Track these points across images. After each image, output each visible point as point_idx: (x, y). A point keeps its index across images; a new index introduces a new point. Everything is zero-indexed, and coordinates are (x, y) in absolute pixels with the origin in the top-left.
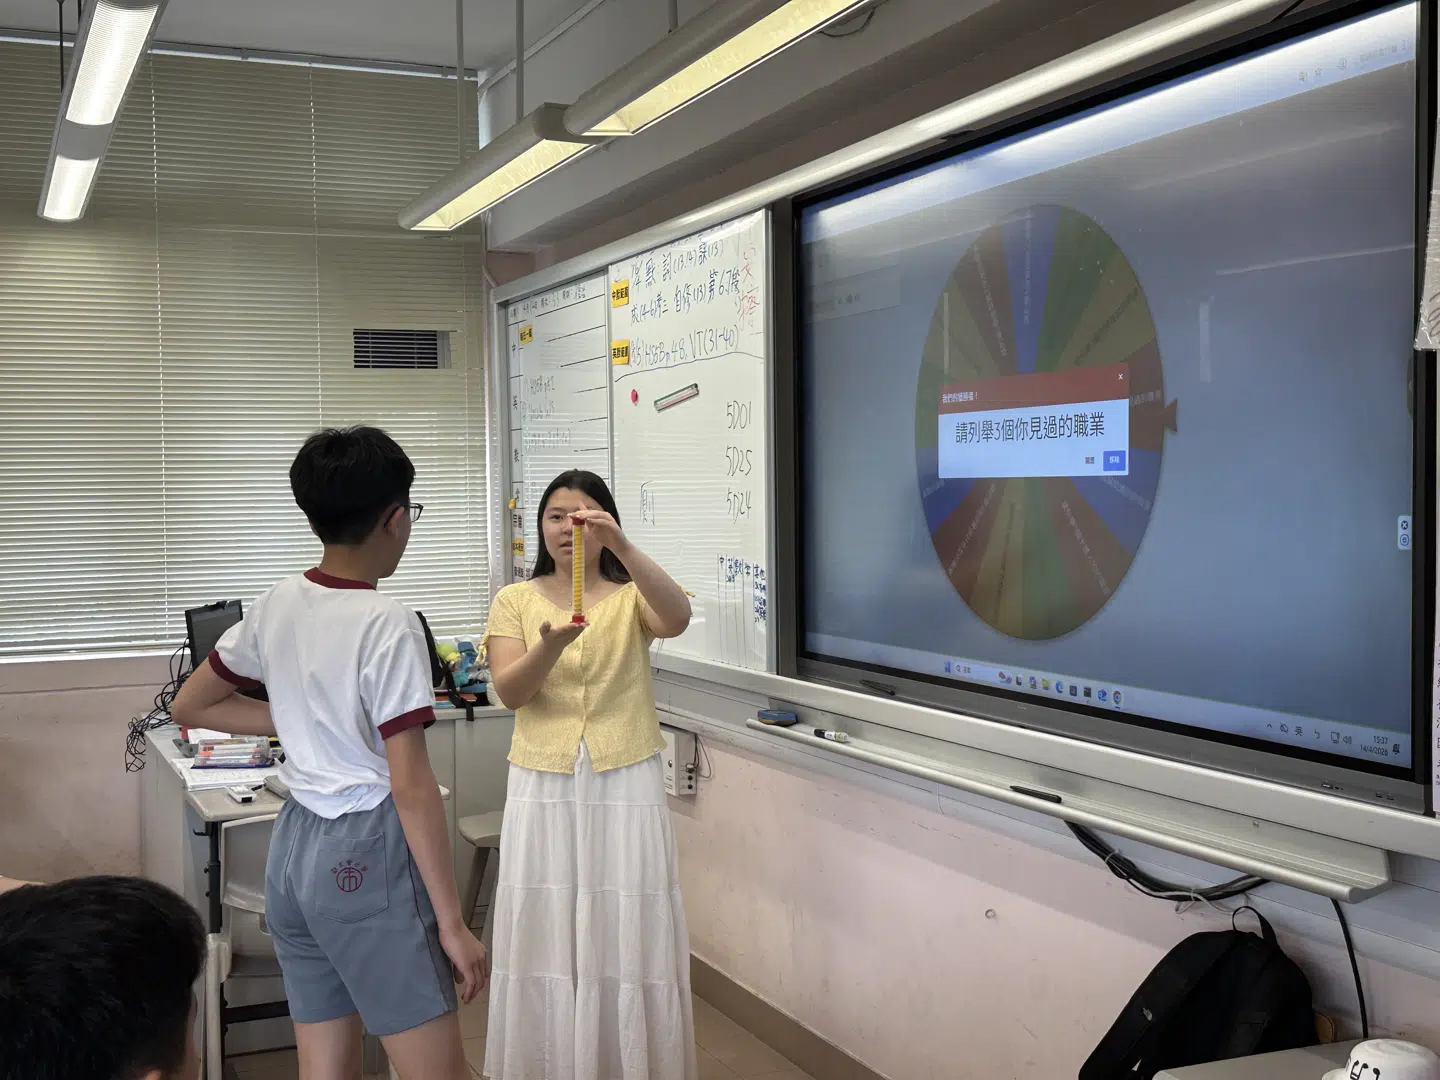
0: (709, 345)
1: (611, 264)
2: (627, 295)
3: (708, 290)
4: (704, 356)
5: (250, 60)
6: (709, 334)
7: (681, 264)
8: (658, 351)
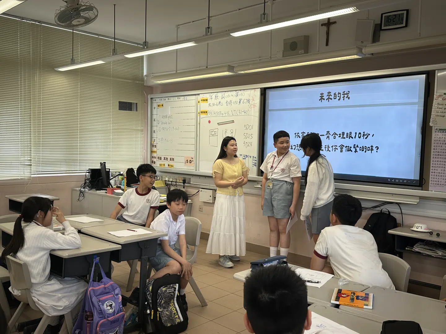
0: (238, 113)
1: (201, 94)
2: (207, 101)
3: (238, 102)
4: (236, 115)
5: (100, 37)
6: (238, 111)
7: (228, 96)
8: (219, 113)
